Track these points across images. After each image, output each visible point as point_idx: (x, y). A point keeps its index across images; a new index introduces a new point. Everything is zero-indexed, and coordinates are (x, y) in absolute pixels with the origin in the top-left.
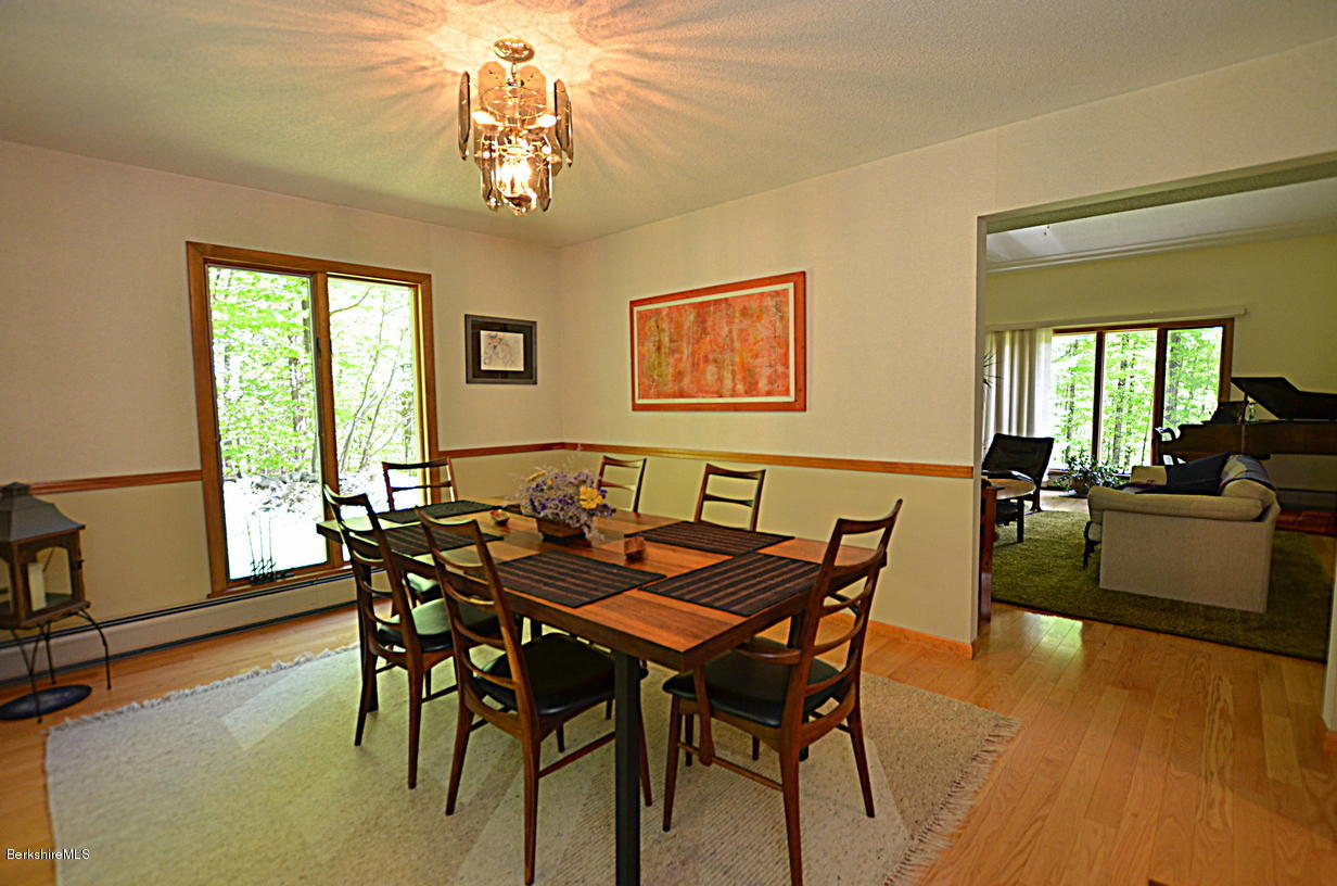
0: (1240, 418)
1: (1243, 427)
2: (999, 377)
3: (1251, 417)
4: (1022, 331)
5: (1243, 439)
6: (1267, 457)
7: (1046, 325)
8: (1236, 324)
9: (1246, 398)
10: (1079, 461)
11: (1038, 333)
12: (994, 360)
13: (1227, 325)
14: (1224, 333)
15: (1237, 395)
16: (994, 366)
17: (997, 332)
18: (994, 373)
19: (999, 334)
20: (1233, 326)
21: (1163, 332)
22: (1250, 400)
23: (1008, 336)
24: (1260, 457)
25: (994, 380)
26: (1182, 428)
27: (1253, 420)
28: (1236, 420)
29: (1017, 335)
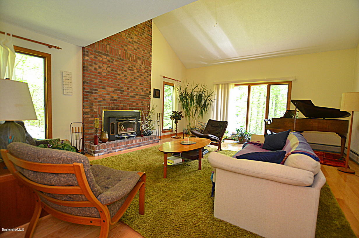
0: (294, 117)
1: (295, 119)
2: (217, 100)
3: (297, 116)
4: (225, 84)
5: (295, 125)
6: (303, 132)
7: (232, 82)
8: (293, 83)
9: (296, 109)
10: (240, 130)
11: (230, 85)
12: (216, 94)
13: (289, 84)
14: (289, 86)
15: (293, 107)
16: (216, 95)
17: (217, 84)
18: (216, 99)
19: (218, 85)
20: (291, 84)
21: (269, 86)
22: (297, 110)
23: (220, 86)
24: (300, 131)
25: (216, 101)
26: (273, 119)
27: (298, 117)
28: (292, 117)
29: (223, 85)
